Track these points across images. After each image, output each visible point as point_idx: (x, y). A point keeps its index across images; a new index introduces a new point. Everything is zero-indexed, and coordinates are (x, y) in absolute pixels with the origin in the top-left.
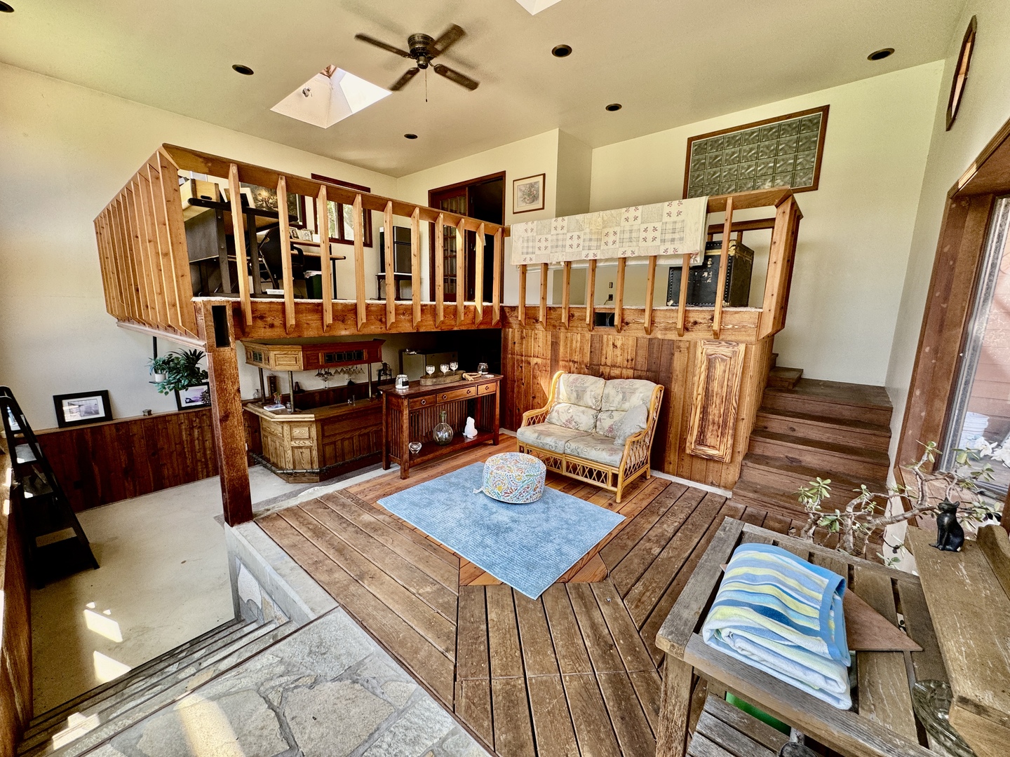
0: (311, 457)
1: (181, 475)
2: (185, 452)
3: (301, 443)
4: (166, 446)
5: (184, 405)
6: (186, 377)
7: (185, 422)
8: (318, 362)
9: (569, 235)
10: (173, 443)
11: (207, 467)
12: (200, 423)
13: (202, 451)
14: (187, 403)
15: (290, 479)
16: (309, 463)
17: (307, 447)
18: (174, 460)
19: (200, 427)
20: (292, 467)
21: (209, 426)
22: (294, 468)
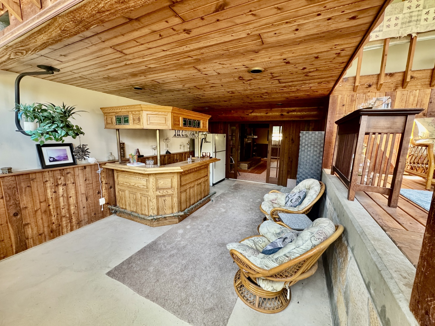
0: (172, 203)
1: (46, 233)
2: (50, 210)
3: (165, 192)
4: (30, 206)
5: (48, 163)
6: (62, 128)
7: (49, 180)
8: (179, 125)
9: (425, 11)
10: (38, 201)
11: (71, 222)
12: (65, 180)
13: (67, 207)
14: (50, 161)
15: (154, 223)
16: (170, 208)
17: (169, 195)
18: (39, 218)
19: (65, 185)
20: (156, 213)
21: (73, 183)
22: (158, 214)
